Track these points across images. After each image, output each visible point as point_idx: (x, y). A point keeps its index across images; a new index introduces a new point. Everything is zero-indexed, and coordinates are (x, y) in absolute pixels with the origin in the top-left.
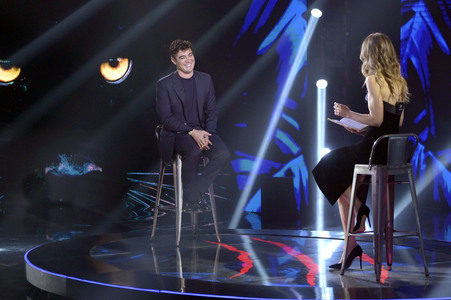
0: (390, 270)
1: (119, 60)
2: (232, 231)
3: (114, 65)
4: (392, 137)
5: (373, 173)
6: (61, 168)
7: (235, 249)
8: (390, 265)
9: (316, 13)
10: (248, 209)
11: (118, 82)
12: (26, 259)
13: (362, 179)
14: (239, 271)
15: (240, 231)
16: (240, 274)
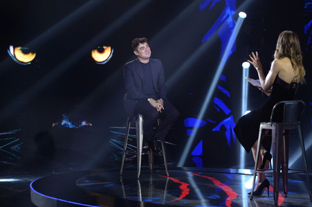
0: (286, 197)
1: (105, 47)
2: (180, 169)
3: (101, 51)
4: (287, 103)
5: (273, 128)
6: (63, 123)
7: (178, 181)
8: (286, 193)
9: (243, 15)
10: (193, 153)
11: (104, 63)
12: (31, 187)
13: (267, 132)
14: (178, 196)
15: (185, 168)
16: (179, 199)
